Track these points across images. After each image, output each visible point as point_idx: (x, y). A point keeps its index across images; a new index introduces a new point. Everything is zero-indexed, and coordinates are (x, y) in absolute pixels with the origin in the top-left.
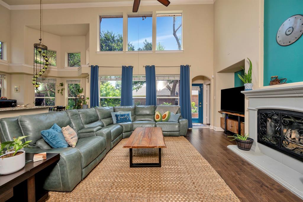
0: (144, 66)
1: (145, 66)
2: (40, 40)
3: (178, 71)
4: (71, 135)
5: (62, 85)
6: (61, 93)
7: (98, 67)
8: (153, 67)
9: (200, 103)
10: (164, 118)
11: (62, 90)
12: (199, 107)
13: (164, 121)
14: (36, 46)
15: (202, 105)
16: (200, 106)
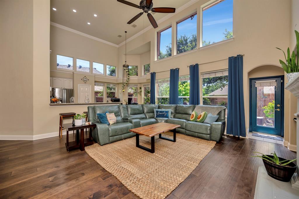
0: (188, 67)
1: (189, 65)
2: (126, 62)
3: (225, 65)
4: (110, 118)
5: (141, 88)
6: (140, 94)
7: (155, 73)
8: (197, 65)
9: (279, 106)
10: (198, 119)
11: (140, 92)
12: (275, 111)
13: (199, 122)
14: (124, 66)
15: (282, 107)
16: (278, 110)
